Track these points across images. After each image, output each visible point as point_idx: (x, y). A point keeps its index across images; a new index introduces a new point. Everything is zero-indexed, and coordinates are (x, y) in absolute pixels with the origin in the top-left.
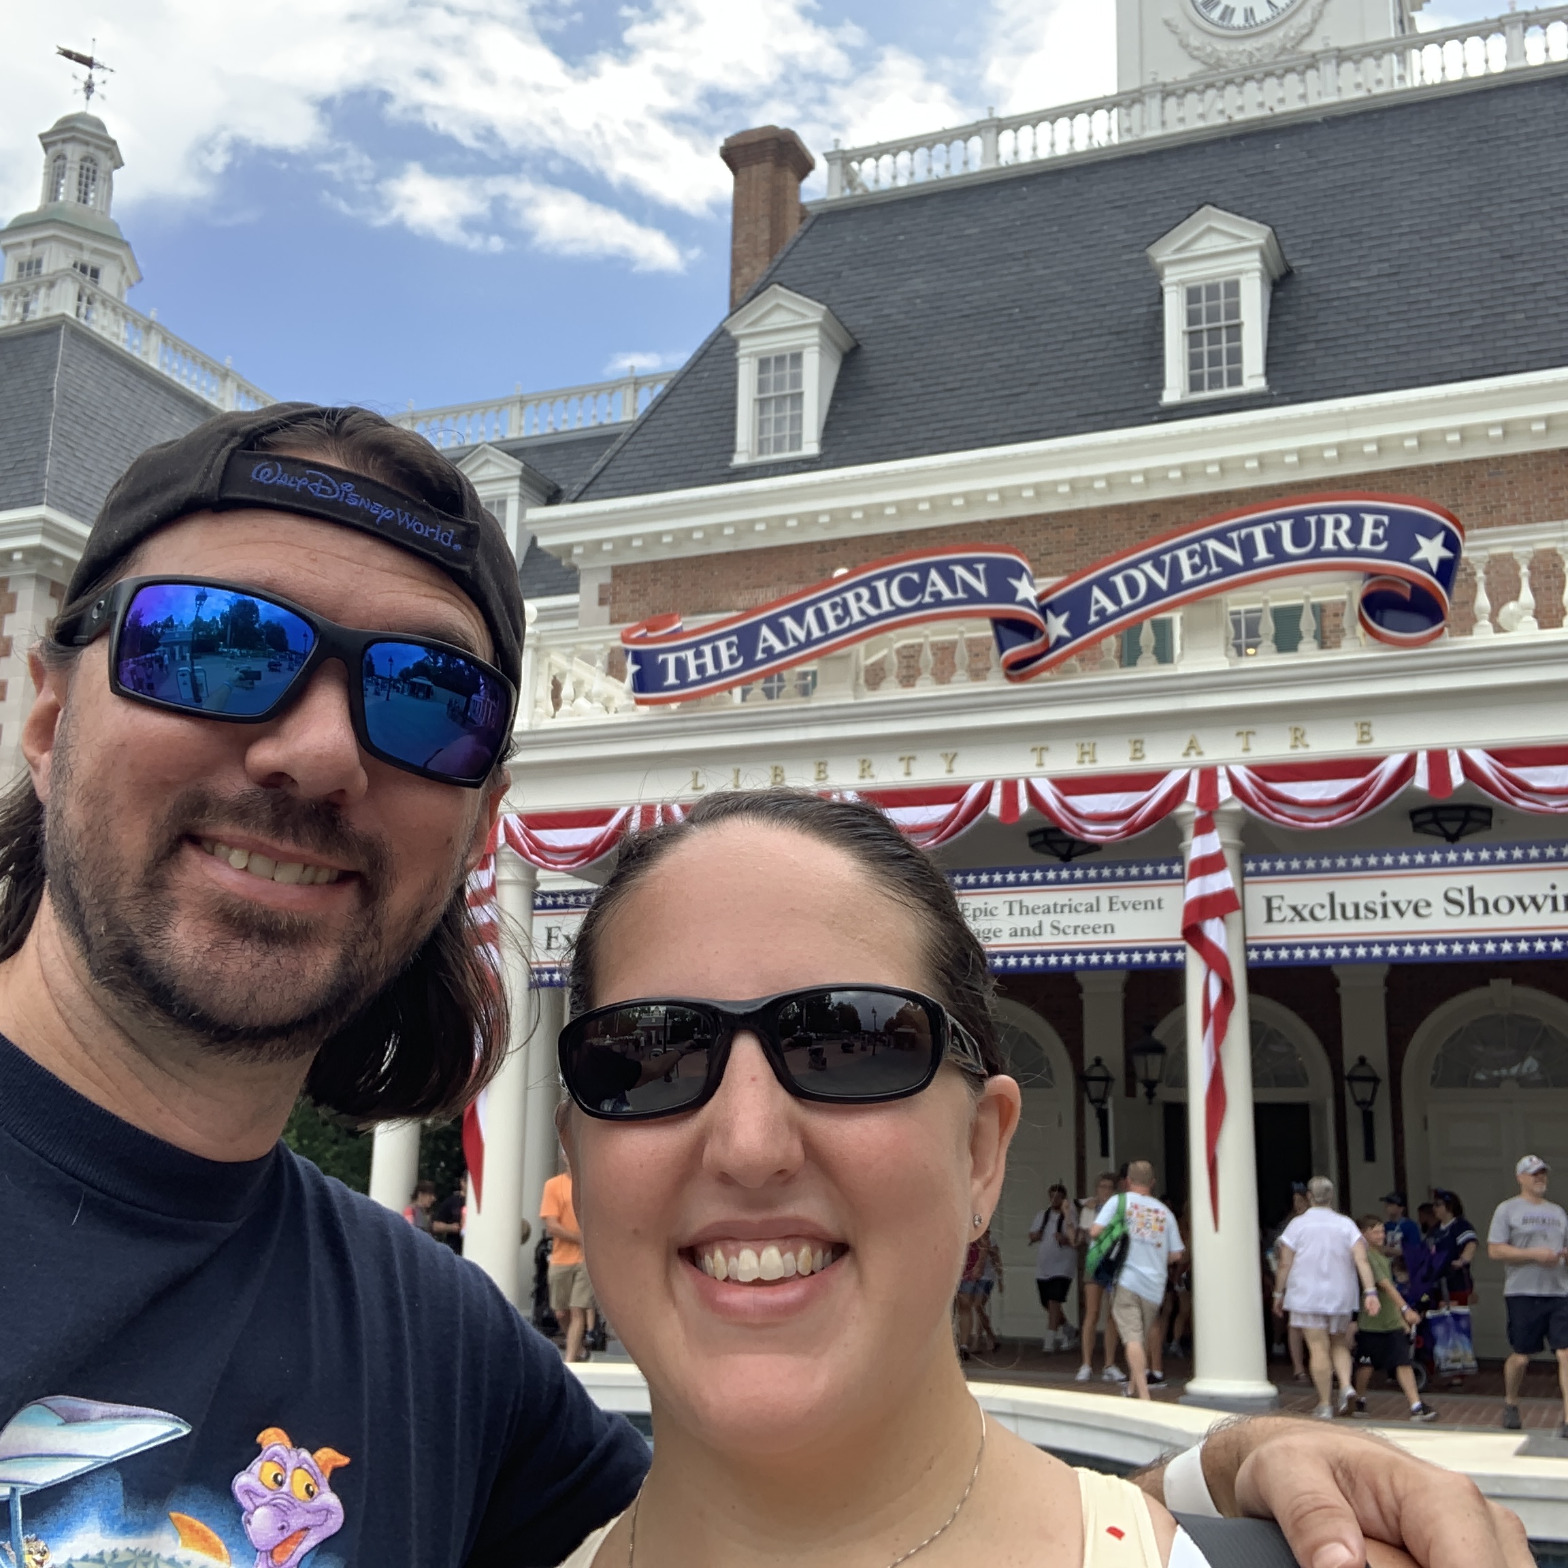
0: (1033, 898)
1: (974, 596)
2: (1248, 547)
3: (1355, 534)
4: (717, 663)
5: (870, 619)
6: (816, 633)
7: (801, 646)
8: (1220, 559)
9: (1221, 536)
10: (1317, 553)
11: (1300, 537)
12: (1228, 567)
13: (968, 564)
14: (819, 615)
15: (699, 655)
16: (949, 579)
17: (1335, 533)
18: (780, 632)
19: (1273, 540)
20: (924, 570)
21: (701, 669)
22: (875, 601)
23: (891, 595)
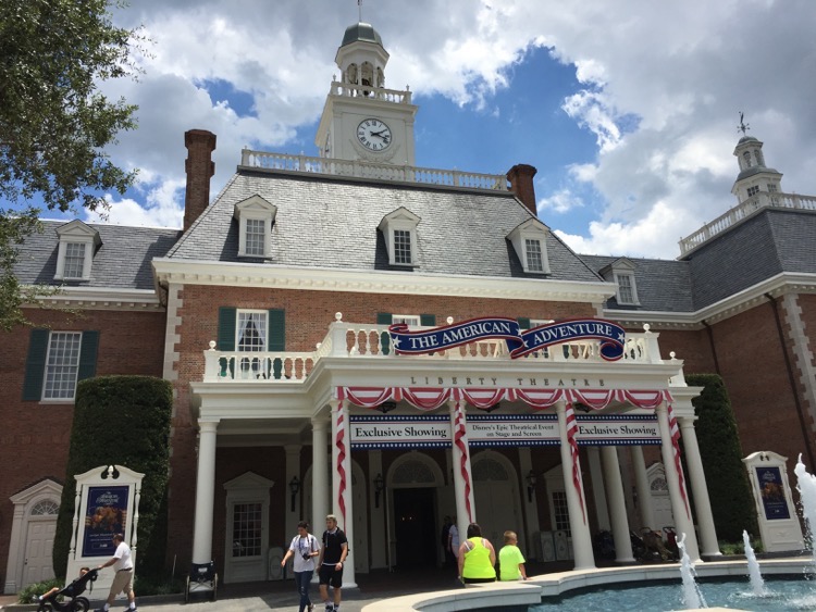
0: (517, 425)
1: (507, 333)
2: (578, 329)
3: (604, 330)
4: (430, 343)
5: (477, 335)
6: (462, 337)
7: (457, 341)
8: (572, 332)
9: (571, 325)
10: (595, 333)
11: (591, 329)
12: (573, 334)
13: (504, 323)
14: (462, 332)
15: (423, 340)
16: (499, 326)
17: (599, 329)
18: (450, 335)
19: (584, 328)
20: (492, 322)
21: (424, 344)
22: (478, 330)
23: (483, 329)
